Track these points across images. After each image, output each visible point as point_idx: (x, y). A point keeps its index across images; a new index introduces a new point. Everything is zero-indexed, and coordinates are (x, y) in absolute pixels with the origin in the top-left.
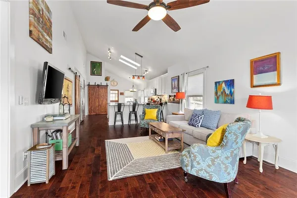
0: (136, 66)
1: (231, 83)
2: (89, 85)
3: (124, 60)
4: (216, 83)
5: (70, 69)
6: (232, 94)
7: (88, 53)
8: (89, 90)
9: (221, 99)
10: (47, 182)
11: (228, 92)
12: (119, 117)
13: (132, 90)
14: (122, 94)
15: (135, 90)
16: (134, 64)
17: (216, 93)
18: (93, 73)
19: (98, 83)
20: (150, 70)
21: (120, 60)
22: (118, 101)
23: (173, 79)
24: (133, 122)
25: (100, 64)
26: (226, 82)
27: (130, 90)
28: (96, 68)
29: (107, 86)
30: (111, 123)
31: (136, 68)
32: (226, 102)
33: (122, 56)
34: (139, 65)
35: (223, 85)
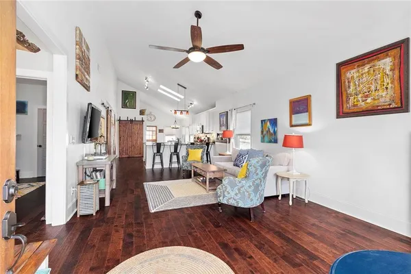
0: (178, 97)
1: (274, 122)
2: (120, 120)
3: (164, 90)
4: (262, 121)
5: (103, 104)
6: (275, 133)
7: (118, 79)
8: (120, 126)
9: (266, 139)
10: (94, 214)
11: (272, 131)
13: (174, 126)
14: (161, 131)
15: (178, 126)
16: (177, 96)
17: (262, 132)
18: (124, 106)
19: (131, 117)
20: (195, 103)
21: (159, 90)
22: (156, 140)
23: (221, 115)
24: (175, 165)
25: (134, 94)
26: (270, 120)
27: (172, 127)
28: (128, 98)
29: (143, 121)
30: (148, 166)
31: (179, 100)
32: (270, 142)
34: (182, 97)
35: (268, 123)
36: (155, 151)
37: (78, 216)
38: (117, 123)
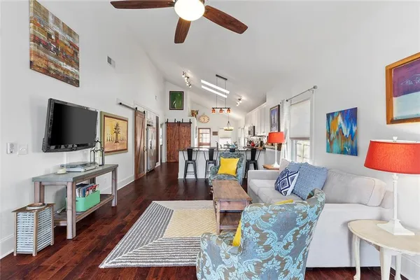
0: (225, 94)
1: (351, 116)
2: (167, 123)
3: (207, 85)
4: (328, 115)
5: (121, 104)
6: (353, 136)
7: (165, 80)
8: (167, 129)
9: (336, 147)
10: (34, 255)
11: (346, 132)
12: (191, 168)
13: (227, 128)
14: (215, 133)
15: (230, 128)
17: (329, 134)
18: (172, 107)
19: (179, 119)
20: (244, 98)
21: (203, 87)
22: (210, 144)
23: (272, 111)
25: (182, 93)
26: (343, 113)
27: (225, 128)
28: (176, 99)
29: (190, 123)
30: (181, 176)
31: (226, 97)
32: (343, 152)
33: (203, 81)
34: (228, 92)
35: (340, 119)
36: (187, 159)
37: (15, 255)
38: (164, 126)
